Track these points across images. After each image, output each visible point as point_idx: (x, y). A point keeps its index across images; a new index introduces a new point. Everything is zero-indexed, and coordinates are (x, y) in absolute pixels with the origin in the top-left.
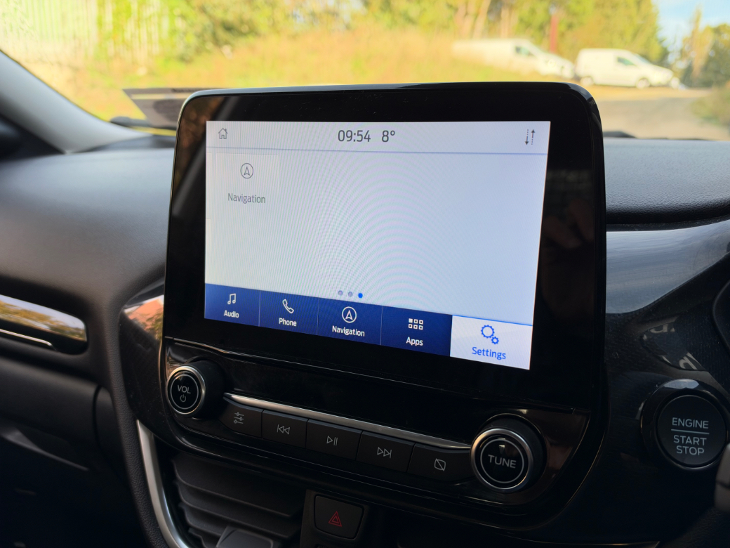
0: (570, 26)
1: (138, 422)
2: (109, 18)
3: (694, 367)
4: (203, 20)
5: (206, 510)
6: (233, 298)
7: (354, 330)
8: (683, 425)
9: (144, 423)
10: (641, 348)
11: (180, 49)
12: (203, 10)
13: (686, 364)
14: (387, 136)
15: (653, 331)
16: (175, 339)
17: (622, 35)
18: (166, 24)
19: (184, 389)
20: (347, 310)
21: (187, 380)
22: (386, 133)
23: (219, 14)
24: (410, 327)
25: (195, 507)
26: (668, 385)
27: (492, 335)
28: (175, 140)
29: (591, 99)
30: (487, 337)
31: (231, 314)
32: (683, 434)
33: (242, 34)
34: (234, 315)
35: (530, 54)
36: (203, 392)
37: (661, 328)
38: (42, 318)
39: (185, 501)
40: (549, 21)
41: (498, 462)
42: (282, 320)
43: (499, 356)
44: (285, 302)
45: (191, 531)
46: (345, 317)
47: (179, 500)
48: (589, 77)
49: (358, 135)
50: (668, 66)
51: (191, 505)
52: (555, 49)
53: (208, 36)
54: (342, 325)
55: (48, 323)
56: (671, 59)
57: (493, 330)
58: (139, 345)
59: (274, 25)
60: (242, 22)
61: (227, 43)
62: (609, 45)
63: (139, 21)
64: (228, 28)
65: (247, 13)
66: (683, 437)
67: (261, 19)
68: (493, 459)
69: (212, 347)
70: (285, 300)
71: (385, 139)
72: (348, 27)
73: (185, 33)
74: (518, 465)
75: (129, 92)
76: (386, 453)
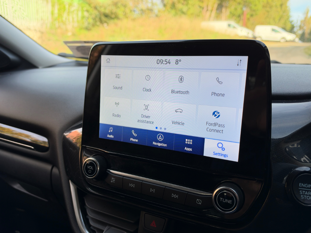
0: (252, 15)
1: (70, 181)
2: (56, 11)
3: (308, 162)
4: (95, 12)
5: (98, 219)
6: (111, 129)
7: (162, 144)
8: (304, 186)
9: (73, 182)
10: (286, 153)
11: (86, 24)
12: (95, 8)
13: (304, 160)
14: (177, 62)
15: (290, 146)
16: (87, 146)
17: (274, 19)
18: (80, 14)
19: (90, 167)
20: (159, 135)
21: (92, 164)
22: (177, 61)
23: (102, 10)
24: (186, 142)
25: (94, 217)
26: (298, 169)
27: (222, 147)
28: (88, 63)
29: (266, 47)
30: (220, 148)
31: (110, 136)
32: (304, 190)
33: (112, 18)
34: (112, 136)
35: (234, 27)
36: (98, 169)
37: (293, 145)
38: (28, 136)
39: (89, 215)
40: (243, 13)
41: (224, 201)
42: (131, 139)
43: (225, 156)
44: (133, 132)
45: (91, 227)
46: (158, 138)
47: (87, 215)
48: (260, 37)
49: (165, 61)
50: (294, 33)
51: (92, 217)
52: (245, 25)
53: (98, 19)
54: (157, 141)
55: (30, 138)
56: (295, 30)
57: (222, 144)
58: (71, 148)
59: (125, 15)
60: (112, 13)
61: (106, 22)
62: (269, 24)
63: (69, 13)
64: (106, 16)
65: (114, 10)
66: (304, 192)
67: (120, 12)
68: (222, 200)
69: (102, 150)
70: (133, 130)
71: (177, 63)
72: (157, 16)
73: (88, 18)
74: (233, 202)
75: (66, 43)
76: (176, 196)
